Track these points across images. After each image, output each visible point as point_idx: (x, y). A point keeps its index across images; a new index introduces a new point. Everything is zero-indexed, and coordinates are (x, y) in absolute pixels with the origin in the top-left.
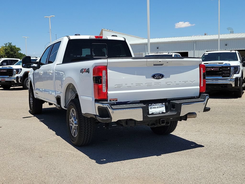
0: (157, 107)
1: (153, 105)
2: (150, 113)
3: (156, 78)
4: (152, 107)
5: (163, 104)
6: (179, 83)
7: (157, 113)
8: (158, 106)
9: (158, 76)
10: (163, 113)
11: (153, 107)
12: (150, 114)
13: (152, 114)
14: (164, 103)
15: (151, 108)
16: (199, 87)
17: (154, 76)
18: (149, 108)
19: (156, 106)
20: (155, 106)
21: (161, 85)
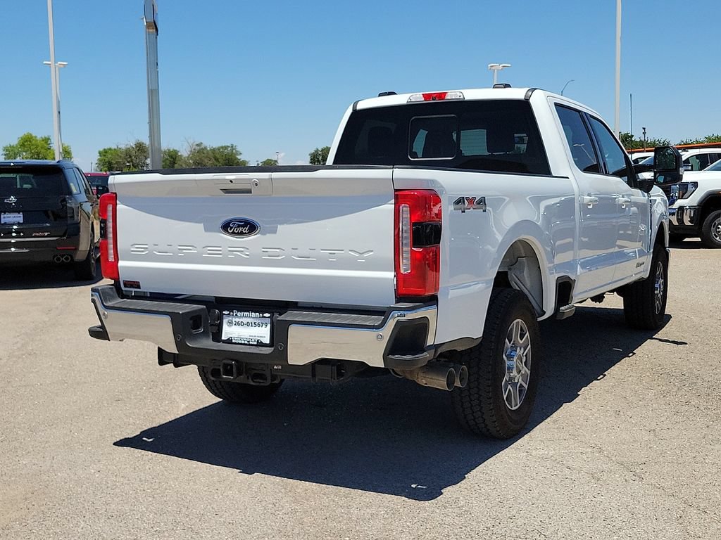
0: (248, 324)
1: (236, 315)
2: (223, 338)
3: (233, 233)
4: (234, 320)
5: (265, 317)
6: (306, 252)
7: (243, 342)
8: (249, 320)
9: (239, 226)
10: (260, 344)
11: (237, 320)
12: (224, 342)
13: (229, 341)
14: (267, 315)
15: (230, 323)
16: (391, 275)
17: (226, 227)
18: (225, 321)
19: (245, 320)
20: (241, 320)
21: (248, 255)
